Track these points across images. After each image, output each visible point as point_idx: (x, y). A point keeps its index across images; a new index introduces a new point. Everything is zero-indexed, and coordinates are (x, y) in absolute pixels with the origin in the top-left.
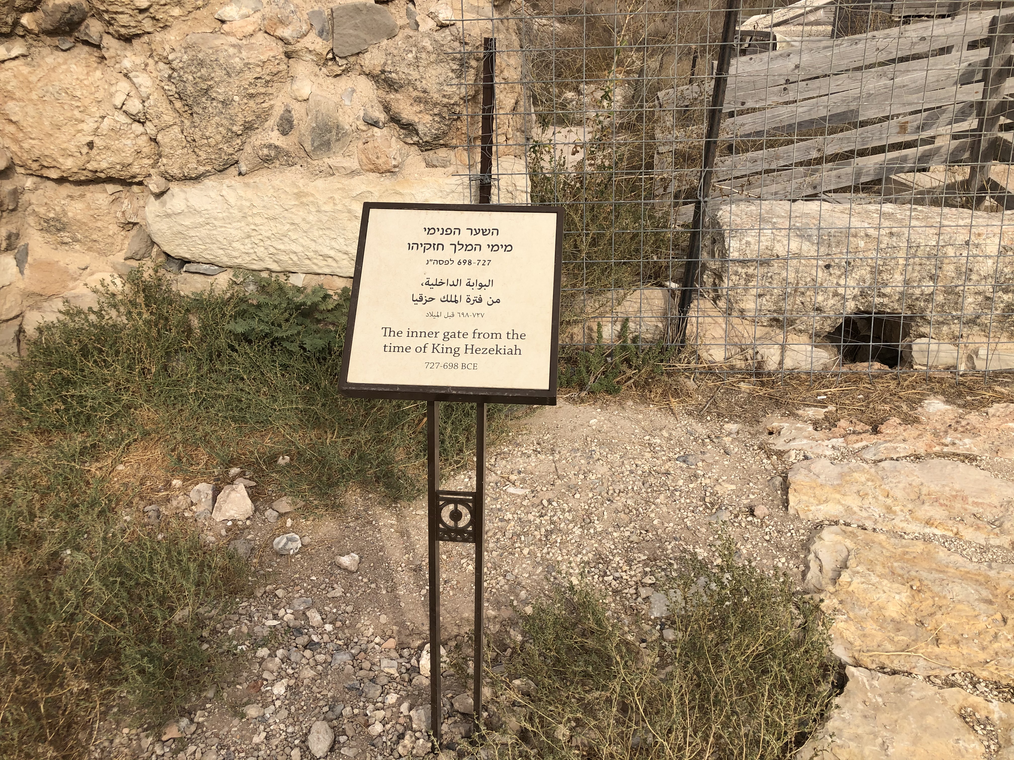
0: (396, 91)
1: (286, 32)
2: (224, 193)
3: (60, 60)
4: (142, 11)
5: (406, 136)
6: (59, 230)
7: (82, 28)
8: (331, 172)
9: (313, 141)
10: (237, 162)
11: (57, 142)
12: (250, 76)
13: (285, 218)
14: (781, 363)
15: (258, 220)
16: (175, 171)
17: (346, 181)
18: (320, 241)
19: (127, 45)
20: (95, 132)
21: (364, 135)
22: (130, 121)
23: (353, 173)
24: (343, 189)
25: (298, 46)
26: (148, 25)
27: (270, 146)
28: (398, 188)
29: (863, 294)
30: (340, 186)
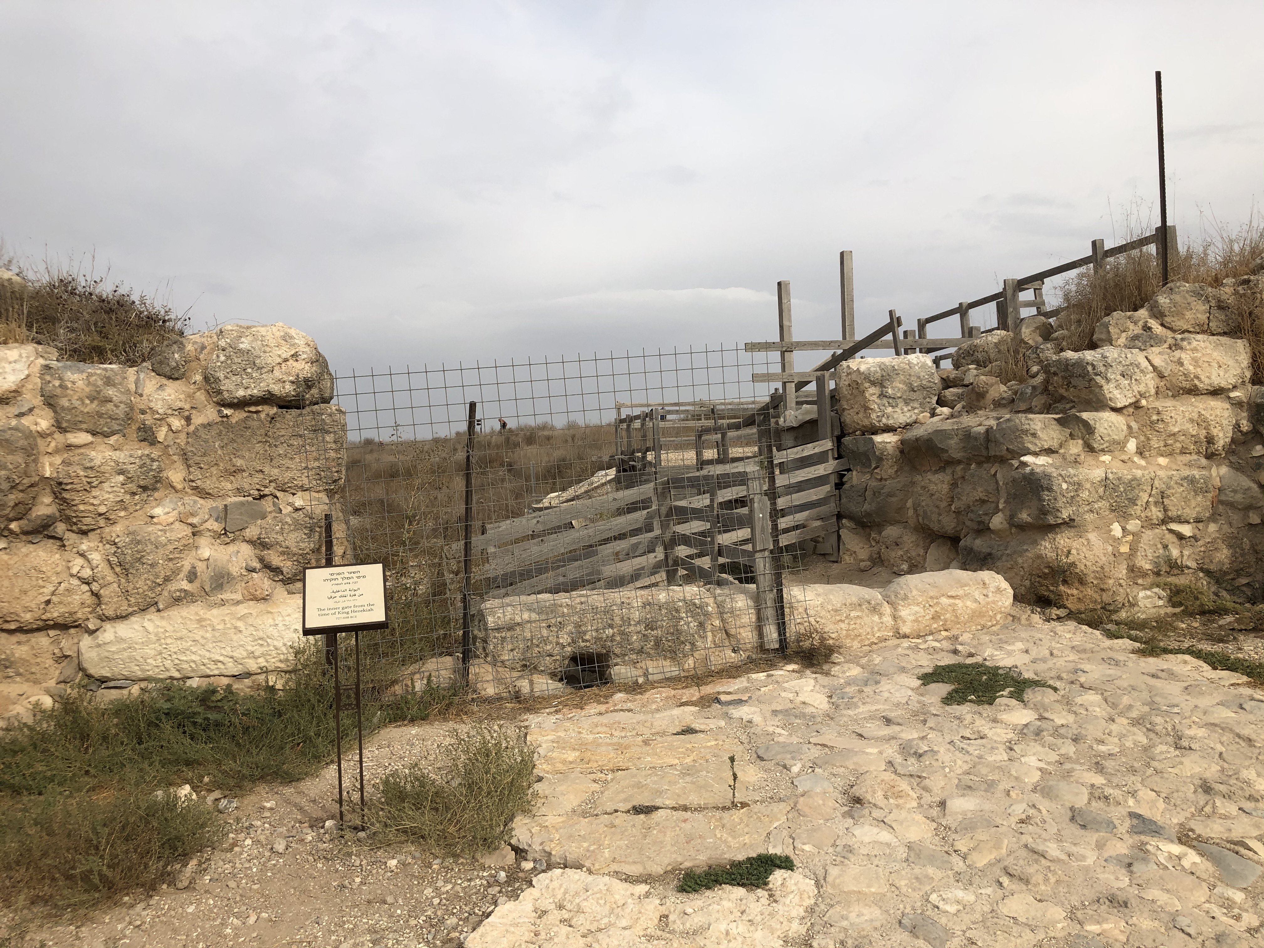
0: (268, 549)
1: (195, 520)
2: (145, 624)
3: (31, 549)
4: (100, 515)
5: (274, 576)
6: (6, 667)
7: (52, 528)
8: (223, 603)
9: (211, 584)
10: (156, 603)
11: (23, 602)
12: (171, 547)
13: (188, 637)
14: (532, 691)
15: (169, 641)
16: (110, 613)
17: (233, 608)
18: (213, 650)
19: (83, 537)
20: (53, 594)
21: (246, 578)
22: (79, 583)
23: (238, 603)
24: (231, 614)
25: (202, 528)
26: (102, 523)
27: (181, 590)
28: (269, 609)
29: (574, 641)
30: (229, 611)
